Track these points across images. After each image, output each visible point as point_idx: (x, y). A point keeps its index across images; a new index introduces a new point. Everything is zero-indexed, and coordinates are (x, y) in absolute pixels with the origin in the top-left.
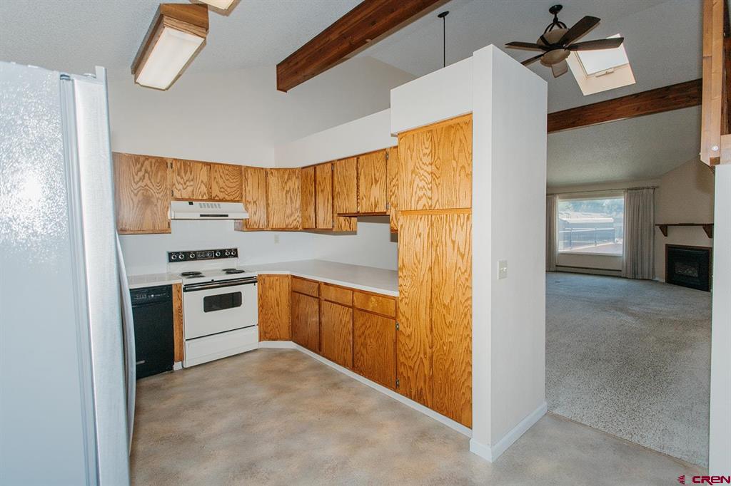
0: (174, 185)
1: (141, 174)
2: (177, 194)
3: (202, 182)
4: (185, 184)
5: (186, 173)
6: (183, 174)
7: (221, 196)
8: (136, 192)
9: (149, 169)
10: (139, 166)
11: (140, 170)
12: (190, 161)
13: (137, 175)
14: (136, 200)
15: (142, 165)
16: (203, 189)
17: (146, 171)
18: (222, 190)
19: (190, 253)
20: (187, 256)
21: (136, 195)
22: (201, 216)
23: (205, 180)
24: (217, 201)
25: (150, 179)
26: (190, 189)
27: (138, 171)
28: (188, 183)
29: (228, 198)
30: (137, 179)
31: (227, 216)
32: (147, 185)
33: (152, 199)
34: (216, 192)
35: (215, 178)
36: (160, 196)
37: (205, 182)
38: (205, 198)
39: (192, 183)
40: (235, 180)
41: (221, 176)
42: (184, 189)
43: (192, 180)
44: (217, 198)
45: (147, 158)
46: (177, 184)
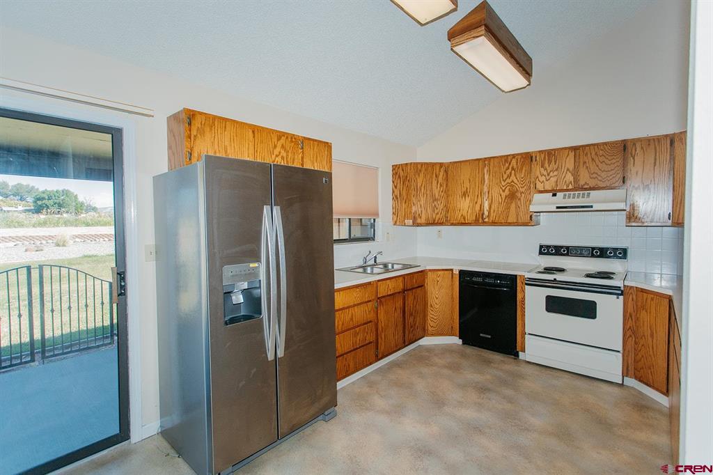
0: (538, 177)
1: (508, 172)
2: (540, 186)
3: (568, 170)
4: (548, 175)
5: (550, 162)
6: (546, 165)
7: (592, 183)
8: (504, 188)
9: (515, 167)
10: (507, 165)
11: (508, 168)
12: (554, 150)
13: (505, 173)
14: (504, 195)
15: (510, 164)
16: (570, 178)
17: (513, 169)
18: (595, 176)
19: (562, 247)
20: (558, 251)
21: (504, 191)
22: (558, 208)
23: (571, 168)
24: (586, 189)
25: (515, 175)
26: (553, 180)
27: (507, 170)
28: (551, 174)
29: (601, 185)
30: (505, 176)
31: (592, 207)
32: (513, 181)
33: (517, 194)
34: (584, 178)
35: (585, 163)
36: (523, 190)
37: (571, 169)
38: (570, 187)
39: (555, 173)
40: (614, 161)
41: (593, 159)
42: (547, 180)
43: (557, 170)
44: (586, 187)
45: (514, 156)
46: (540, 176)
